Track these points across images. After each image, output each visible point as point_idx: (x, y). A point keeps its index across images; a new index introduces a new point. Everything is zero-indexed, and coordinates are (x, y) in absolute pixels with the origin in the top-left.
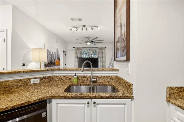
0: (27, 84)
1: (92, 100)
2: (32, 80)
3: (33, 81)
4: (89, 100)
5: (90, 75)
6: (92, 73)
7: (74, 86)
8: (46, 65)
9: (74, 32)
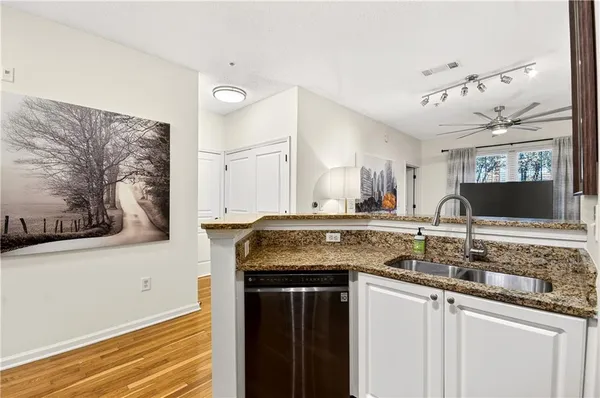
0: (320, 242)
1: (447, 292)
2: (328, 235)
3: (329, 238)
4: (438, 292)
5: (464, 236)
6: (469, 232)
7: (414, 261)
8: (359, 208)
9: (436, 105)
